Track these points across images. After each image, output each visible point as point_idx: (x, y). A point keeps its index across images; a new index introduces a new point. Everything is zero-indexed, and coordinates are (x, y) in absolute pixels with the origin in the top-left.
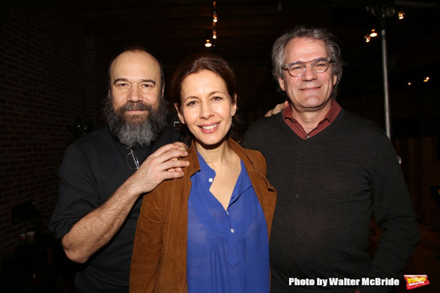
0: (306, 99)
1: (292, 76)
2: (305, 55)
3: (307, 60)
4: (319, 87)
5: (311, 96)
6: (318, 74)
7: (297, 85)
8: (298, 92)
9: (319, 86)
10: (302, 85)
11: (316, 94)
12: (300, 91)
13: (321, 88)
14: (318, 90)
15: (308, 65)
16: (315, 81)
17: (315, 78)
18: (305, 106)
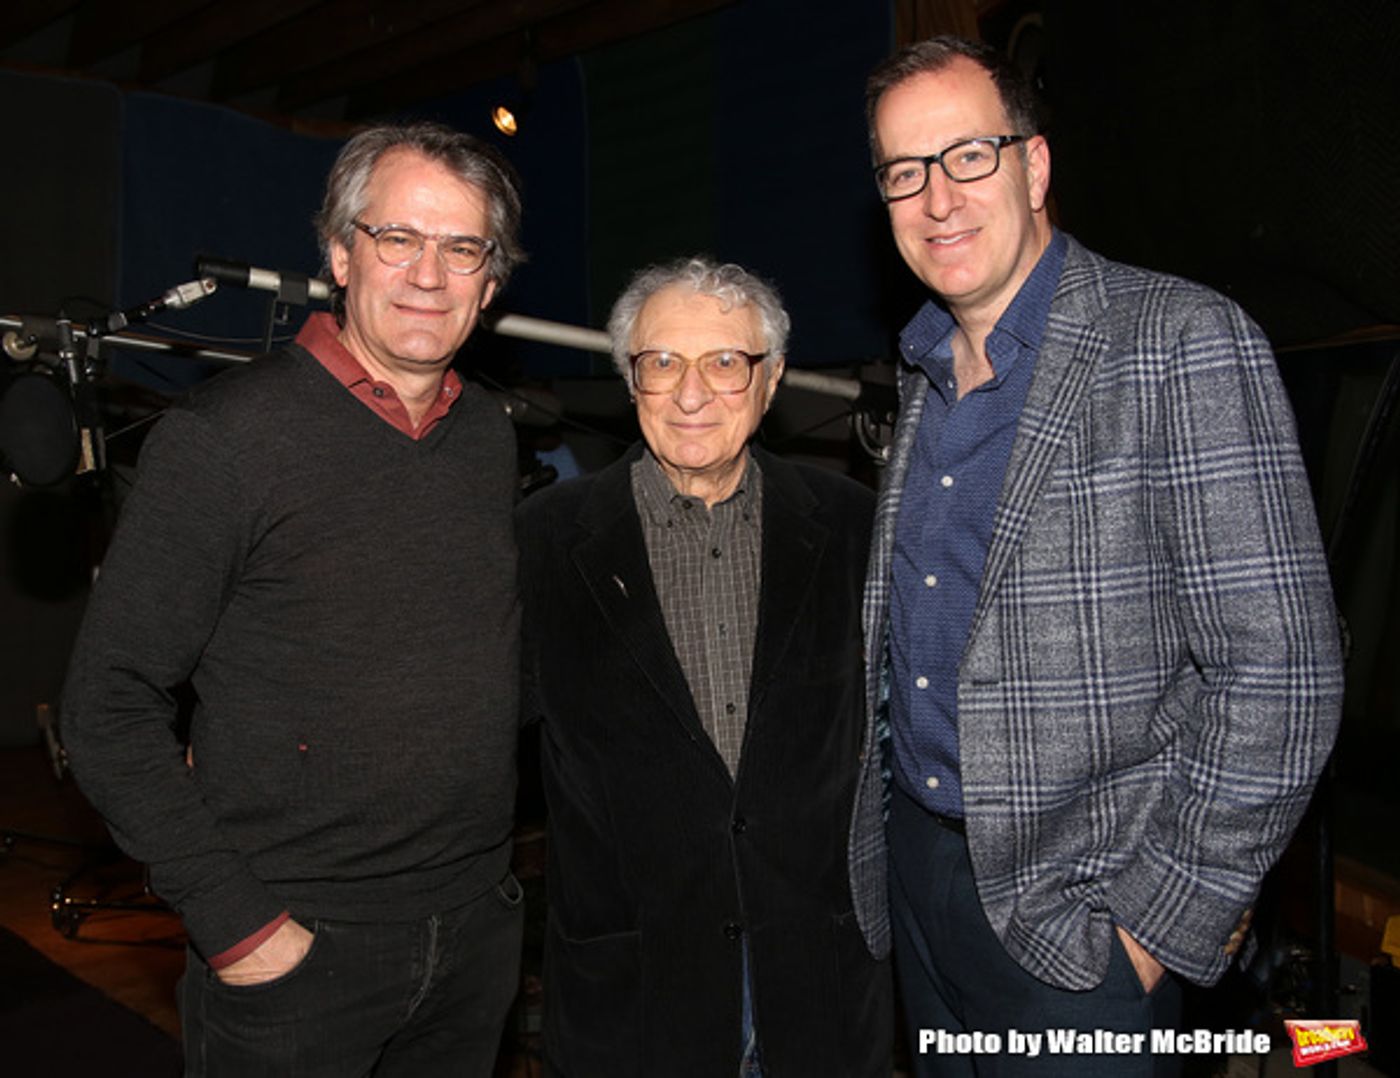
0: (405, 336)
1: (382, 261)
2: (431, 215)
3: (431, 232)
4: (443, 313)
5: (421, 332)
6: (450, 275)
7: (389, 290)
8: (386, 309)
9: (444, 308)
10: (403, 295)
11: (433, 329)
12: (393, 309)
13: (448, 315)
14: (440, 319)
15: (432, 245)
16: (440, 292)
17: (443, 284)
18: (397, 353)
